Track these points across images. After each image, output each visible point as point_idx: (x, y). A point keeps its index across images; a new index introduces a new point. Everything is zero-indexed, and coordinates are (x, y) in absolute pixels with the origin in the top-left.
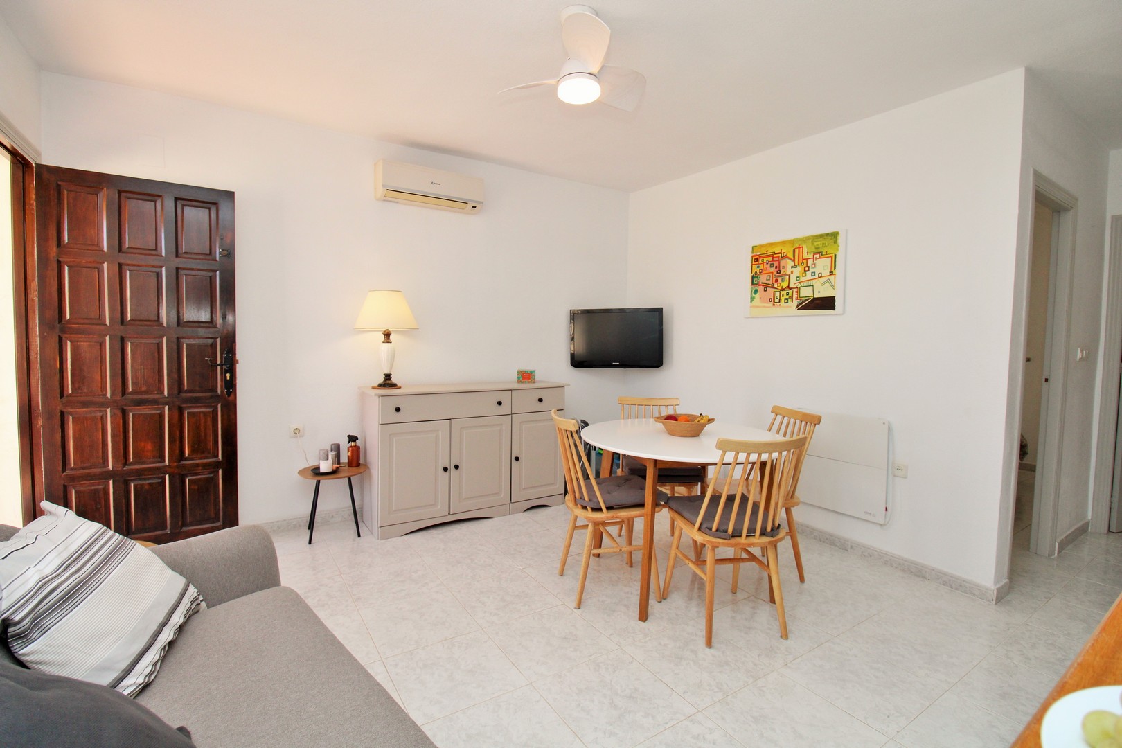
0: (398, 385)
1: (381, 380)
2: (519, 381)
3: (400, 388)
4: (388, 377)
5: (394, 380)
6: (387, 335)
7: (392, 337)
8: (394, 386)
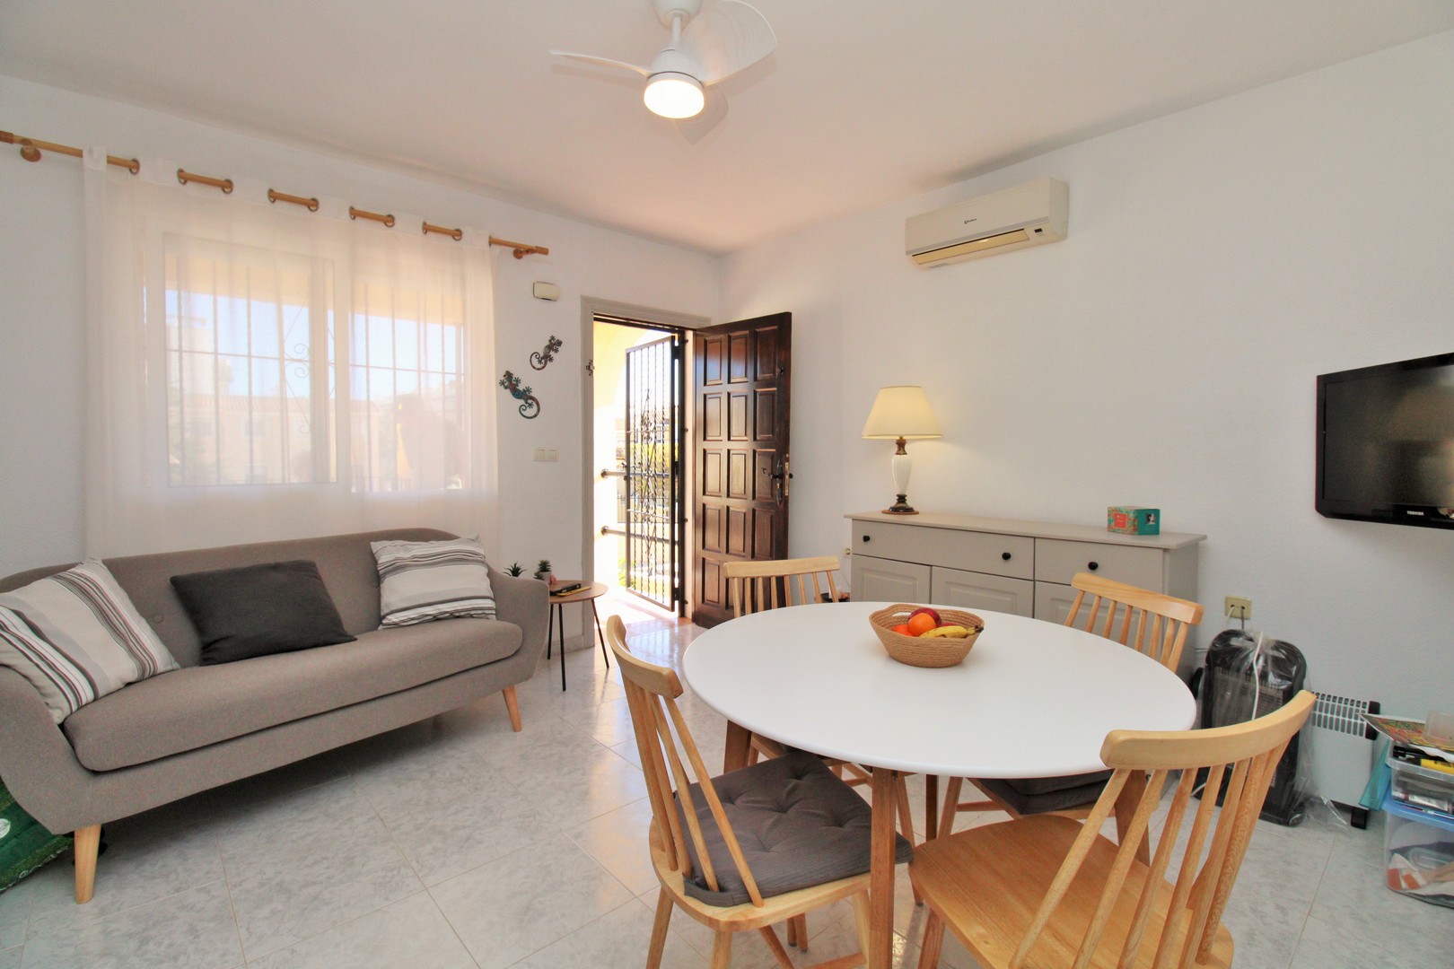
0: (915, 509)
1: (893, 502)
2: (1110, 529)
3: (917, 513)
4: (902, 498)
5: (910, 503)
6: (901, 444)
7: (907, 447)
8: (909, 511)
